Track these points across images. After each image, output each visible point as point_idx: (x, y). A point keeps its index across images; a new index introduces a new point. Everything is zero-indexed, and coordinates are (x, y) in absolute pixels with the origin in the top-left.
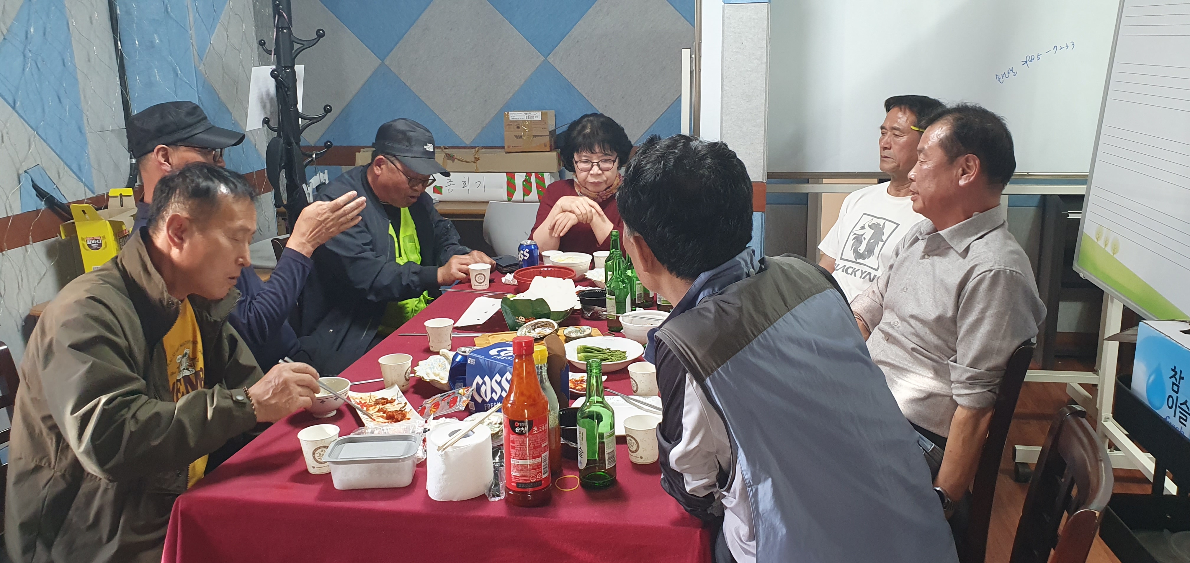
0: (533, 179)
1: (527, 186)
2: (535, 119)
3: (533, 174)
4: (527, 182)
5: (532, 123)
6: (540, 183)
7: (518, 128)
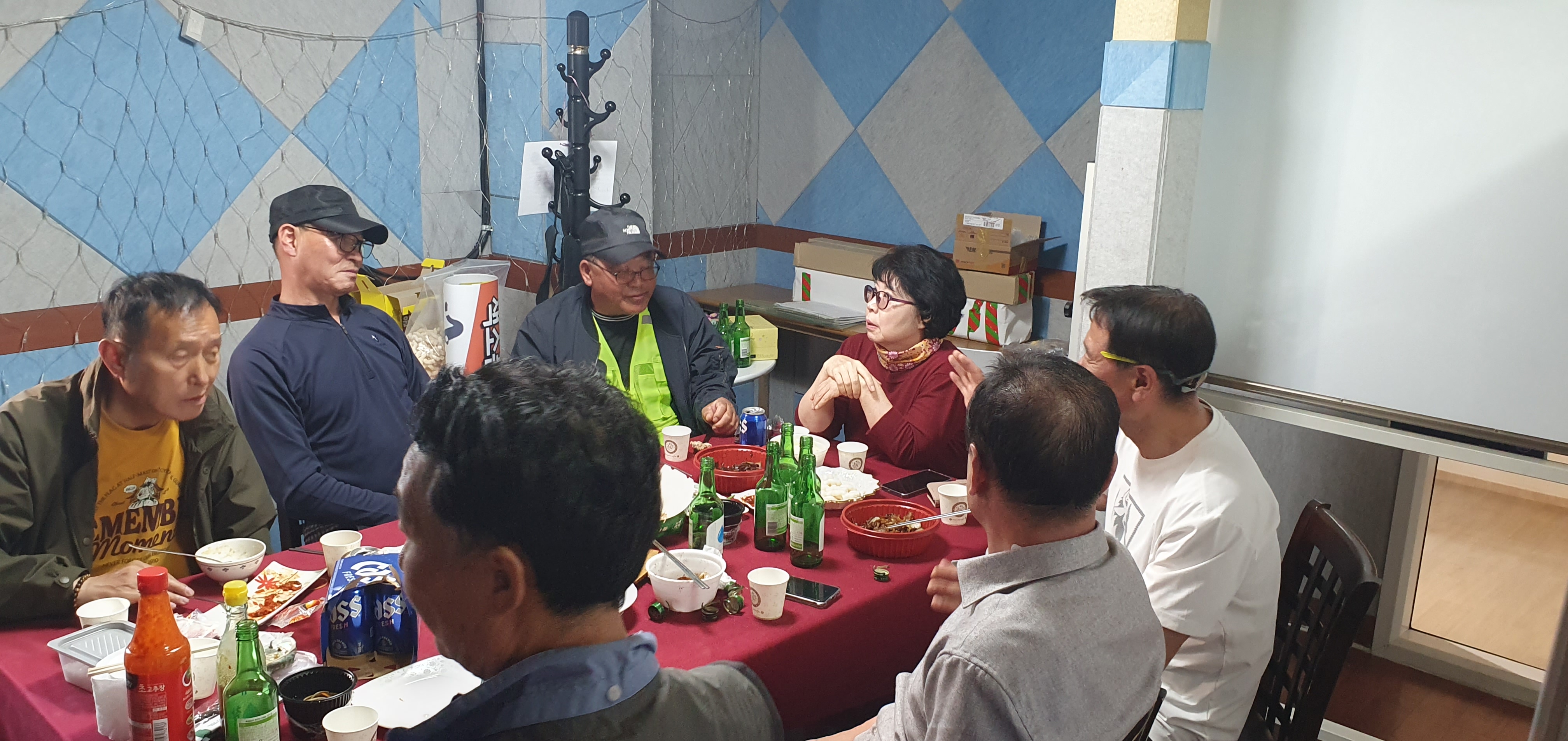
0: (983, 310)
1: (974, 319)
2: (995, 228)
3: (985, 303)
4: (975, 312)
5: (991, 233)
6: (991, 316)
7: (972, 237)
